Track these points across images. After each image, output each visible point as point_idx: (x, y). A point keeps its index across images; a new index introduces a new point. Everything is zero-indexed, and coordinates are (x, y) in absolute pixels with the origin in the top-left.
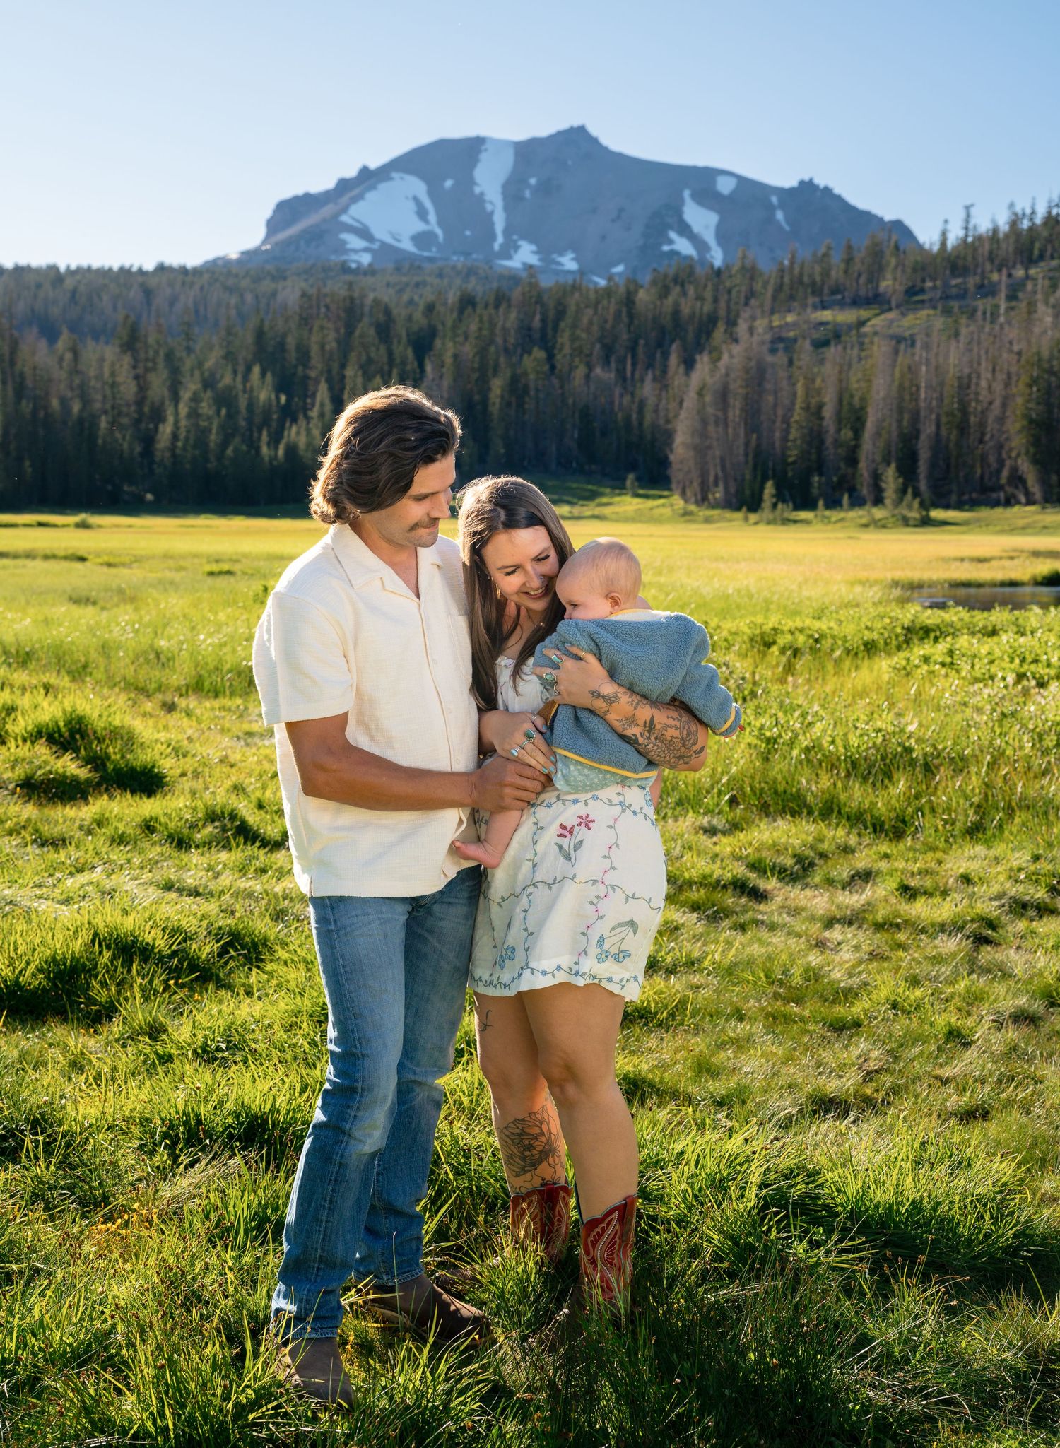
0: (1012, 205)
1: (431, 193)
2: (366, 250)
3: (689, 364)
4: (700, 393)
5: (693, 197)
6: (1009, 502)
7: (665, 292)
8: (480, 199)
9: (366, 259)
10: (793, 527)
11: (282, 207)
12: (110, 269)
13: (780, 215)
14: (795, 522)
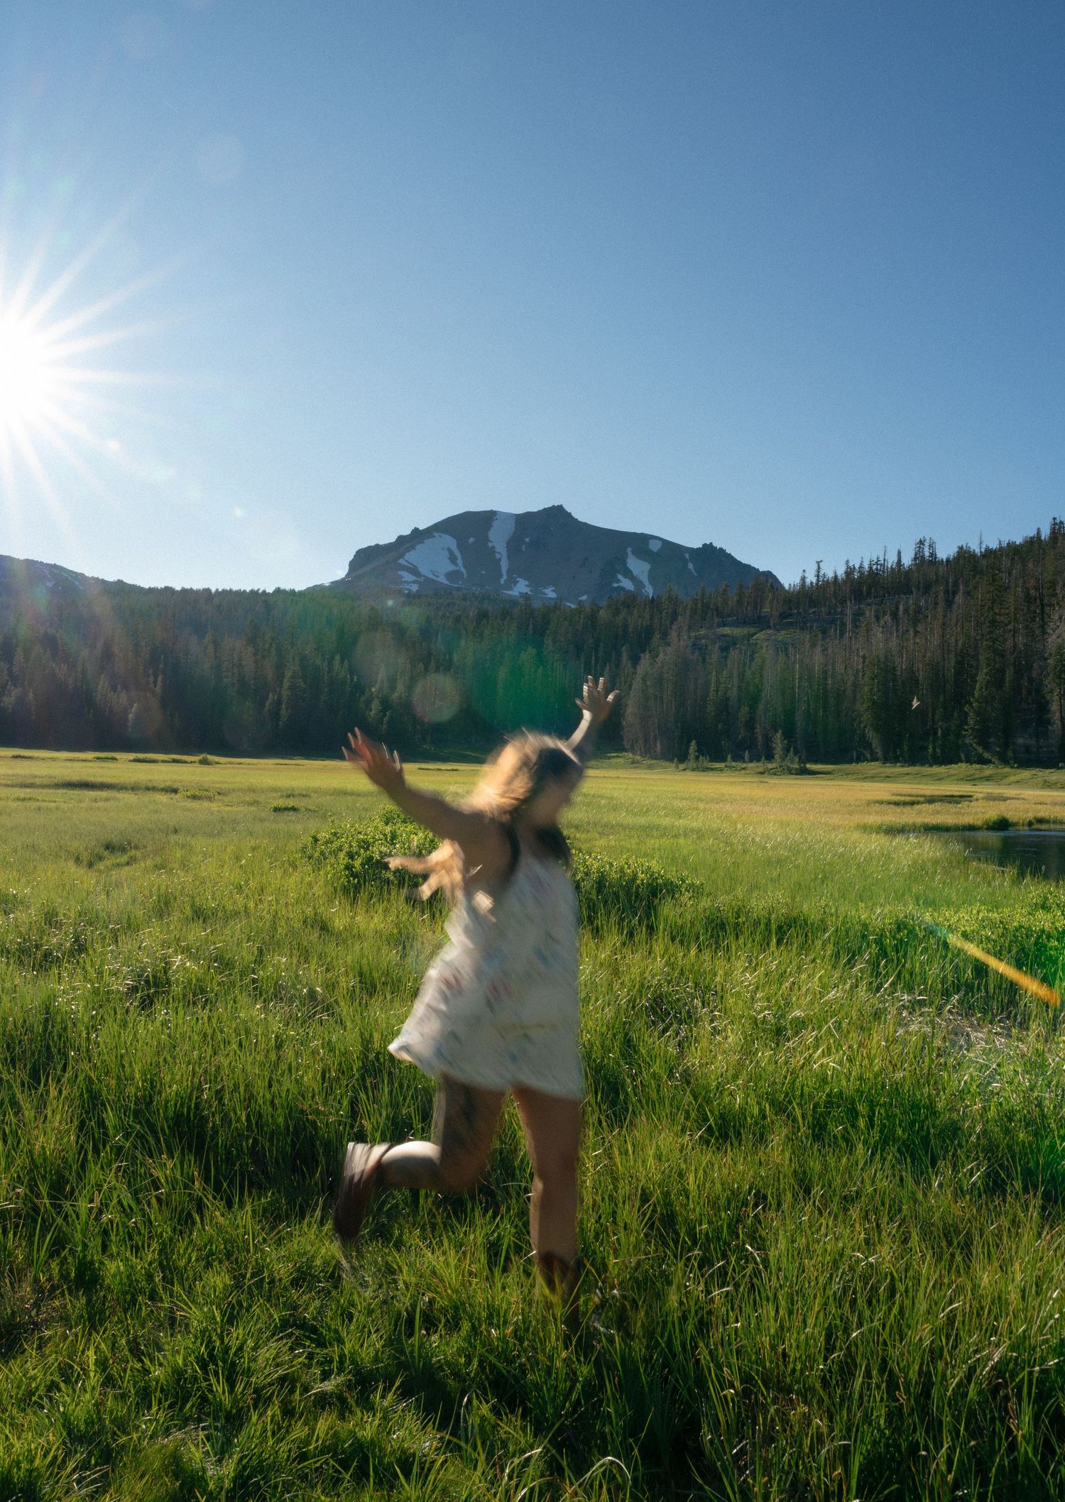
0: (847, 562)
1: (459, 547)
2: (414, 582)
3: (635, 660)
4: (644, 680)
5: (633, 553)
6: (859, 759)
7: (617, 613)
8: (492, 550)
9: (415, 588)
10: (711, 773)
11: (360, 553)
12: (245, 591)
13: (690, 566)
14: (712, 769)
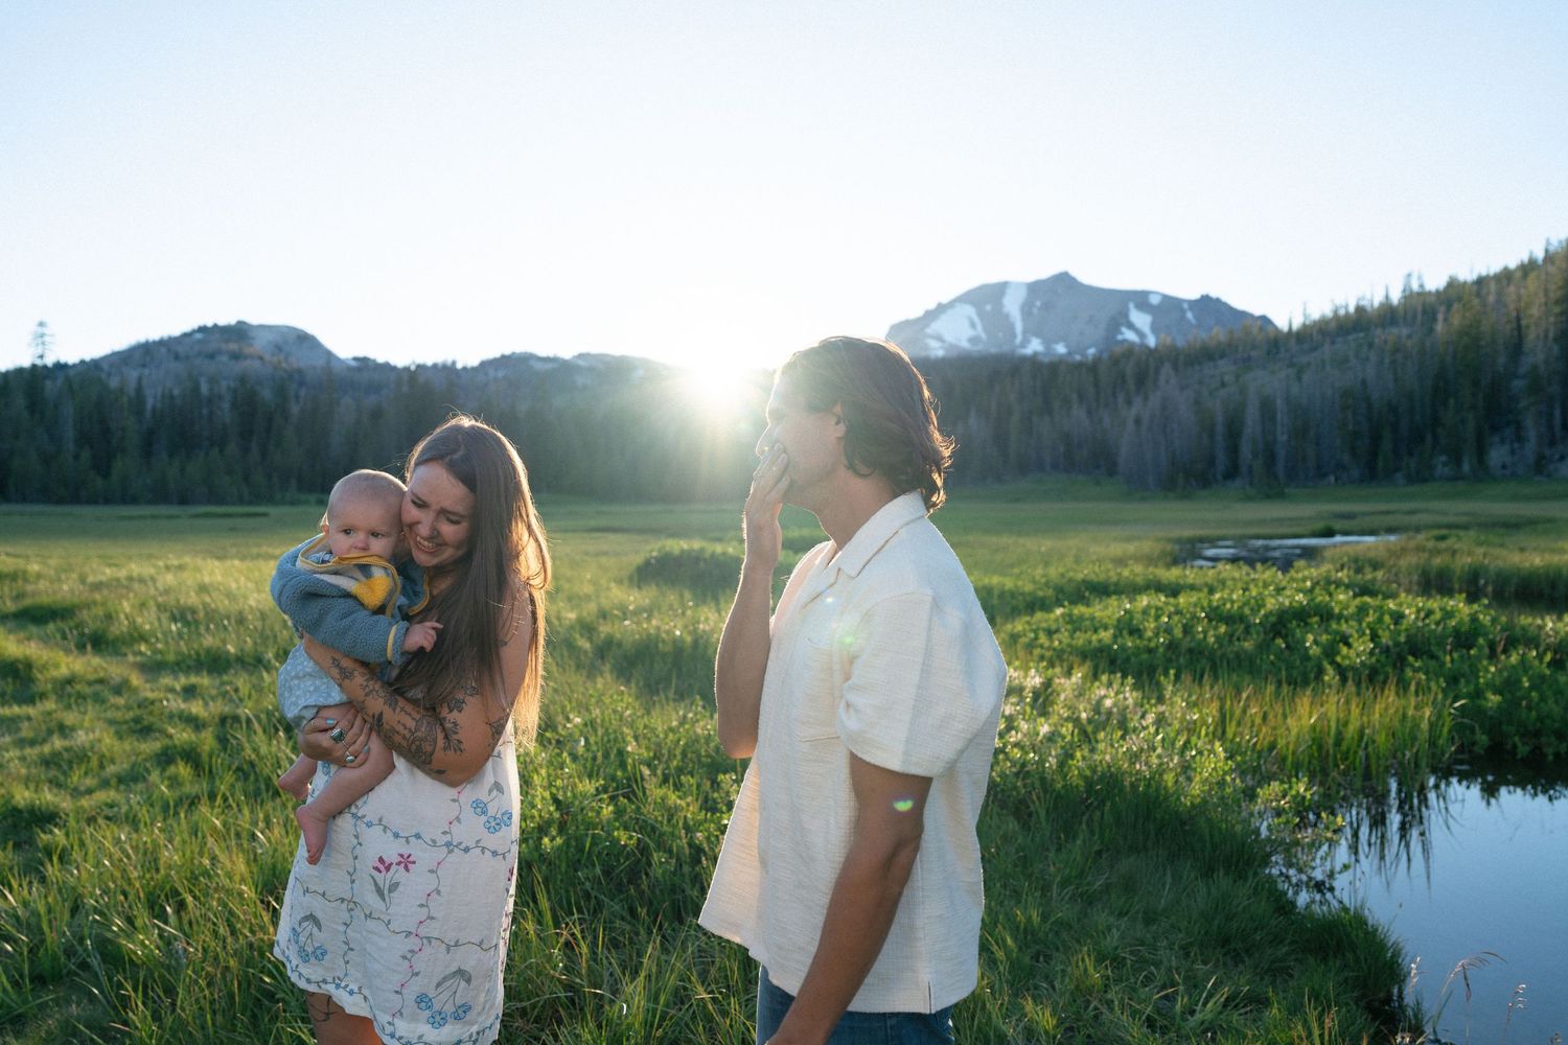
1: (978, 314)
2: (941, 348)
3: (1130, 402)
5: (1135, 307)
8: (1007, 316)
9: (940, 353)
11: (893, 325)
13: (1189, 315)
